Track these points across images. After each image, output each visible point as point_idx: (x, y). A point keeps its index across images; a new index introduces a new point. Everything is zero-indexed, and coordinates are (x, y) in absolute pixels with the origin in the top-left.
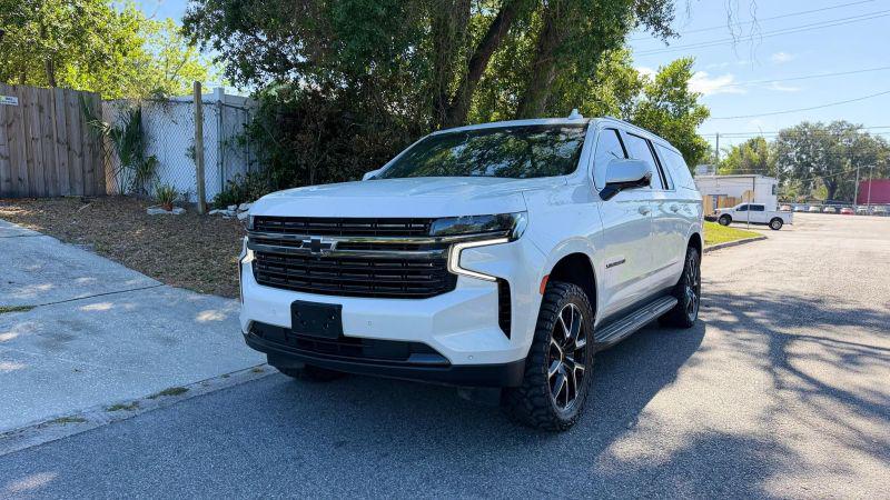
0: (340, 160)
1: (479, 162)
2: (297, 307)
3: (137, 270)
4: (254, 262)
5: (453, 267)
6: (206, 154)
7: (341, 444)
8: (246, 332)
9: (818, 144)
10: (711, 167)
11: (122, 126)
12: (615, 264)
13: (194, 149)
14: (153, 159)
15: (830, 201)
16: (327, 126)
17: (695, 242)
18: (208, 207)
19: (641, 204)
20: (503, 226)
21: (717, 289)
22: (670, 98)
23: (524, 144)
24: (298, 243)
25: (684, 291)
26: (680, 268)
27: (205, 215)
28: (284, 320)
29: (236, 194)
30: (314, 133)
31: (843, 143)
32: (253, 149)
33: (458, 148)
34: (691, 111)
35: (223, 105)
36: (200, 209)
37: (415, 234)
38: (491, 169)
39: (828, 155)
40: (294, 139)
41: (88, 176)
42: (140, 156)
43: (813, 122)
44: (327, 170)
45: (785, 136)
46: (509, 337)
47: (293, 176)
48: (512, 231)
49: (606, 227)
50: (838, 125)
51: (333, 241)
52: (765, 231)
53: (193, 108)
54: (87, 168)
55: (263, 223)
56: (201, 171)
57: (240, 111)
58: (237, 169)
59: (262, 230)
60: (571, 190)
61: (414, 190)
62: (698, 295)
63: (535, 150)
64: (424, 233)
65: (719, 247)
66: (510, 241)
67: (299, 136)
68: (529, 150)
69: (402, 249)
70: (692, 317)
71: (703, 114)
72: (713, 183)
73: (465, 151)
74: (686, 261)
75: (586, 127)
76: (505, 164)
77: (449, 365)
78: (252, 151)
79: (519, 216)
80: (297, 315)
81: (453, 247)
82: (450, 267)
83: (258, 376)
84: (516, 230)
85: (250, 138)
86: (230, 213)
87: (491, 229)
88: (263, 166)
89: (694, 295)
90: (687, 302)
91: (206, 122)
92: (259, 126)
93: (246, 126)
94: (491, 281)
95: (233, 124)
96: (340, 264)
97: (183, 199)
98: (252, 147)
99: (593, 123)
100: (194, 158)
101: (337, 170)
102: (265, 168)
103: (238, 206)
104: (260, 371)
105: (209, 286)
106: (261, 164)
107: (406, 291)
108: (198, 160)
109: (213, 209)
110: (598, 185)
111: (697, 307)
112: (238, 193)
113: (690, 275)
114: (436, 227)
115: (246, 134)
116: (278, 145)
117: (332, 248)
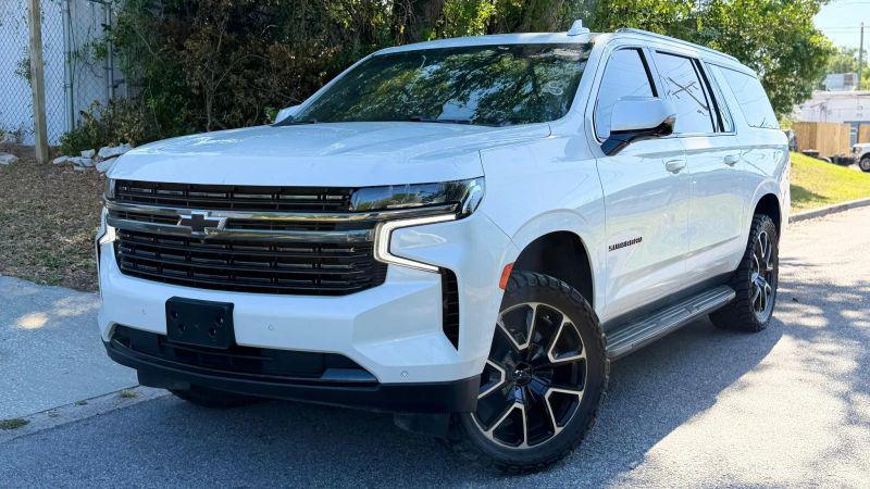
0: (250, 80)
1: (457, 86)
2: (173, 306)
4: (116, 243)
5: (381, 253)
6: (46, 70)
8: (107, 340)
10: (851, 78)
12: (625, 244)
13: (28, 64)
16: (231, 27)
18: (51, 153)
21: (813, 276)
24: (175, 219)
25: (747, 280)
27: (46, 165)
28: (158, 324)
29: (93, 132)
30: (212, 39)
32: (118, 64)
33: (428, 68)
36: (39, 155)
37: (331, 209)
40: (182, 48)
44: (233, 95)
46: (457, 348)
47: (181, 105)
48: (461, 205)
51: (221, 217)
55: (129, 190)
56: (40, 98)
58: (95, 94)
59: (127, 199)
61: (337, 146)
62: (776, 285)
64: (343, 207)
65: (846, 207)
66: (460, 217)
67: (189, 43)
69: (312, 229)
70: (761, 317)
72: (853, 103)
73: (438, 72)
74: (752, 235)
76: (496, 87)
77: (376, 383)
78: (117, 66)
79: (473, 183)
80: (174, 316)
81: (381, 227)
82: (377, 254)
83: (128, 402)
84: (466, 203)
85: (114, 46)
86: (86, 161)
87: (435, 202)
88: (133, 89)
89: (767, 285)
90: (753, 296)
91: (46, 22)
92: (128, 27)
93: (106, 27)
94: (434, 271)
95: (87, 25)
96: (231, 248)
97: (13, 140)
98: (118, 60)
99: (601, 40)
100: (29, 77)
101: (247, 95)
102: (136, 92)
103: (97, 151)
104: (130, 396)
105: (56, 274)
106: (130, 85)
107: (319, 285)
108: (34, 81)
109: (60, 156)
110: (600, 134)
111: (771, 303)
112: (97, 132)
113: (759, 256)
114: (359, 199)
115: (107, 40)
116: (157, 57)
117: (220, 226)
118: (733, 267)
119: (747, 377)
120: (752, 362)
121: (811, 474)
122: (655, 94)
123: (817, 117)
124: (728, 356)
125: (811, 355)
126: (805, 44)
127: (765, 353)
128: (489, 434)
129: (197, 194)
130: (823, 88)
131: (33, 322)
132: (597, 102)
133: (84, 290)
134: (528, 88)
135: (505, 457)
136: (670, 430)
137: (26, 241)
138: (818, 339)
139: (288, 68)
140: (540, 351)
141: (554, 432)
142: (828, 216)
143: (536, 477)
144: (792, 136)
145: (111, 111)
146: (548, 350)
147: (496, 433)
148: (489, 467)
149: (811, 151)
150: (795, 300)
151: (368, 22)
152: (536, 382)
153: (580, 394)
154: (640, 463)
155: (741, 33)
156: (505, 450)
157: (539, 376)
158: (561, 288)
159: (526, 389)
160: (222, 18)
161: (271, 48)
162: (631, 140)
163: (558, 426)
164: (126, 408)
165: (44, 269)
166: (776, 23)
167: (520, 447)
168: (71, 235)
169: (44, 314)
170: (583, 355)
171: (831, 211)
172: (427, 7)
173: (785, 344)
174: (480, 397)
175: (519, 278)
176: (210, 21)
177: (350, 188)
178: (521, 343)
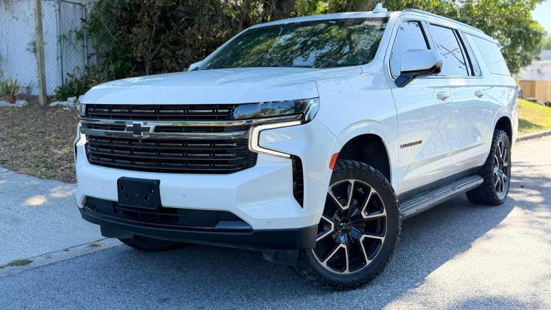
0: (173, 52)
1: (301, 49)
2: (122, 183)
4: (86, 145)
5: (253, 146)
6: (46, 48)
7: (164, 300)
8: (81, 207)
12: (411, 144)
13: (34, 44)
16: (161, 19)
17: (503, 125)
18: (49, 99)
19: (440, 90)
20: (299, 111)
21: (534, 173)
23: (344, 32)
24: (122, 128)
25: (491, 172)
26: (486, 149)
27: (46, 107)
28: (112, 194)
29: (75, 86)
30: (149, 26)
32: (92, 42)
33: (284, 37)
36: (42, 101)
37: (221, 118)
38: (313, 55)
40: (130, 32)
44: (162, 62)
46: (302, 206)
47: (130, 69)
48: (304, 115)
51: (152, 125)
55: (94, 110)
56: (41, 65)
57: (78, 6)
58: (76, 63)
59: (93, 116)
62: (509, 177)
64: (228, 117)
66: (304, 123)
67: (135, 30)
69: (210, 131)
70: (500, 196)
73: (290, 39)
74: (493, 142)
75: (386, 20)
76: (327, 49)
77: (251, 230)
78: (90, 45)
79: (312, 101)
80: (123, 189)
81: (253, 129)
82: (251, 146)
83: (95, 249)
84: (308, 114)
85: (88, 32)
86: (70, 104)
87: (287, 113)
88: (101, 59)
89: (504, 175)
90: (495, 182)
91: (45, 17)
92: (96, 20)
93: (83, 20)
94: (286, 158)
95: (71, 19)
96: (158, 145)
97: (25, 92)
98: (90, 40)
99: (394, 15)
100: (35, 51)
101: (171, 62)
102: (102, 61)
103: (78, 98)
104: (97, 246)
105: (51, 172)
106: (98, 57)
107: (214, 167)
108: (38, 54)
109: (54, 101)
110: (394, 74)
111: (507, 187)
112: (78, 86)
113: (498, 156)
114: (238, 112)
115: (84, 28)
116: (115, 39)
117: (151, 131)
118: (482, 162)
119: (491, 232)
120: (495, 223)
121: (533, 289)
122: (429, 48)
123: (535, 77)
124: (479, 220)
125: (533, 219)
126: (527, 29)
127: (503, 218)
128: (324, 264)
129: (137, 111)
130: (539, 59)
131: (37, 201)
132: (392, 54)
133: (69, 182)
134: (347, 49)
135: (335, 279)
136: (441, 264)
137: (33, 153)
138: (537, 209)
139: (197, 44)
140: (357, 210)
141: (366, 263)
142: (543, 138)
143: (354, 292)
144: (519, 89)
145: (86, 73)
146: (361, 211)
147: (328, 263)
148: (325, 285)
149: (532, 99)
150: (522, 187)
151: (247, 15)
152: (354, 231)
153: (383, 239)
154: (422, 283)
155: (485, 20)
156: (334, 275)
157: (357, 227)
158: (370, 170)
159: (348, 235)
160: (156, 13)
161: (186, 32)
162: (414, 77)
163: (369, 259)
164: (94, 253)
165: (44, 169)
166: (508, 13)
167: (344, 273)
168: (60, 149)
169: (43, 197)
170: (385, 213)
171: (545, 134)
172: (285, 5)
173: (516, 213)
174: (317, 240)
175: (342, 163)
176: (148, 16)
177: (233, 105)
178: (344, 206)
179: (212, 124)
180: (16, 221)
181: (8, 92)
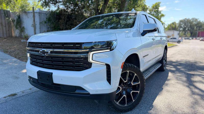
2: (39, 73)
3: (14, 57)
5: (90, 60)
6: (36, 26)
8: (29, 79)
9: (188, 23)
11: (15, 19)
12: (146, 56)
13: (33, 25)
14: (23, 28)
15: (191, 36)
16: (67, 18)
17: (166, 48)
19: (153, 37)
22: (155, 12)
24: (39, 51)
31: (194, 23)
34: (160, 15)
35: (40, 13)
37: (77, 48)
38: (109, 27)
39: (191, 26)
40: (59, 22)
41: (8, 32)
42: (20, 27)
43: (187, 18)
45: (181, 21)
48: (111, 47)
49: (143, 44)
50: (193, 19)
51: (49, 51)
52: (176, 44)
53: (32, 14)
54: (7, 30)
55: (31, 44)
56: (35, 30)
57: (45, 15)
60: (132, 33)
63: (121, 22)
64: (80, 48)
66: (111, 50)
67: (60, 21)
68: (119, 22)
69: (72, 54)
70: (165, 68)
71: (163, 16)
73: (102, 22)
76: (113, 25)
77: (89, 94)
78: (48, 25)
79: (114, 42)
81: (90, 53)
82: (89, 60)
84: (113, 47)
85: (48, 21)
87: (104, 46)
89: (165, 62)
92: (50, 18)
93: (47, 18)
94: (104, 65)
95: (43, 18)
96: (52, 59)
99: (138, 12)
100: (33, 27)
106: (51, 28)
107: (74, 68)
110: (141, 32)
111: (166, 65)
113: (164, 57)
114: (84, 46)
115: (46, 20)
116: (55, 23)
117: (49, 53)
120: (166, 78)
125: (177, 76)
128: (118, 103)
141: (133, 101)
146: (131, 82)
153: (139, 92)
156: (121, 107)
158: (135, 67)
159: (126, 91)
160: (66, 16)
167: (125, 106)
170: (139, 83)
174: (116, 94)
175: (125, 65)
176: (64, 17)
177: (82, 43)
178: (125, 81)
179: (73, 51)
180: (17, 78)
181: (26, 38)
